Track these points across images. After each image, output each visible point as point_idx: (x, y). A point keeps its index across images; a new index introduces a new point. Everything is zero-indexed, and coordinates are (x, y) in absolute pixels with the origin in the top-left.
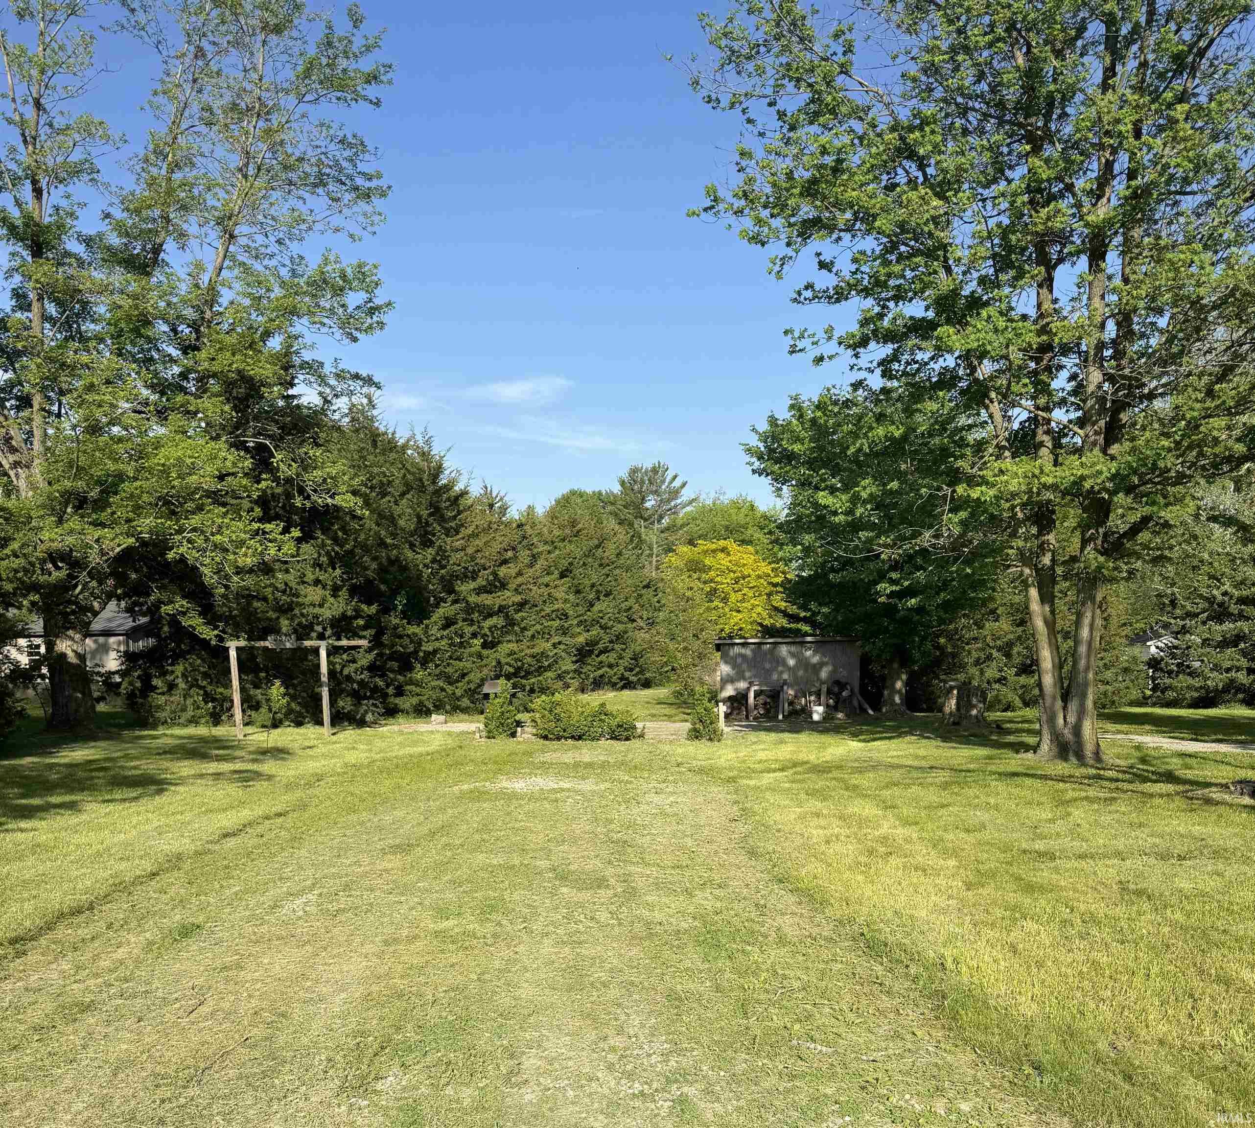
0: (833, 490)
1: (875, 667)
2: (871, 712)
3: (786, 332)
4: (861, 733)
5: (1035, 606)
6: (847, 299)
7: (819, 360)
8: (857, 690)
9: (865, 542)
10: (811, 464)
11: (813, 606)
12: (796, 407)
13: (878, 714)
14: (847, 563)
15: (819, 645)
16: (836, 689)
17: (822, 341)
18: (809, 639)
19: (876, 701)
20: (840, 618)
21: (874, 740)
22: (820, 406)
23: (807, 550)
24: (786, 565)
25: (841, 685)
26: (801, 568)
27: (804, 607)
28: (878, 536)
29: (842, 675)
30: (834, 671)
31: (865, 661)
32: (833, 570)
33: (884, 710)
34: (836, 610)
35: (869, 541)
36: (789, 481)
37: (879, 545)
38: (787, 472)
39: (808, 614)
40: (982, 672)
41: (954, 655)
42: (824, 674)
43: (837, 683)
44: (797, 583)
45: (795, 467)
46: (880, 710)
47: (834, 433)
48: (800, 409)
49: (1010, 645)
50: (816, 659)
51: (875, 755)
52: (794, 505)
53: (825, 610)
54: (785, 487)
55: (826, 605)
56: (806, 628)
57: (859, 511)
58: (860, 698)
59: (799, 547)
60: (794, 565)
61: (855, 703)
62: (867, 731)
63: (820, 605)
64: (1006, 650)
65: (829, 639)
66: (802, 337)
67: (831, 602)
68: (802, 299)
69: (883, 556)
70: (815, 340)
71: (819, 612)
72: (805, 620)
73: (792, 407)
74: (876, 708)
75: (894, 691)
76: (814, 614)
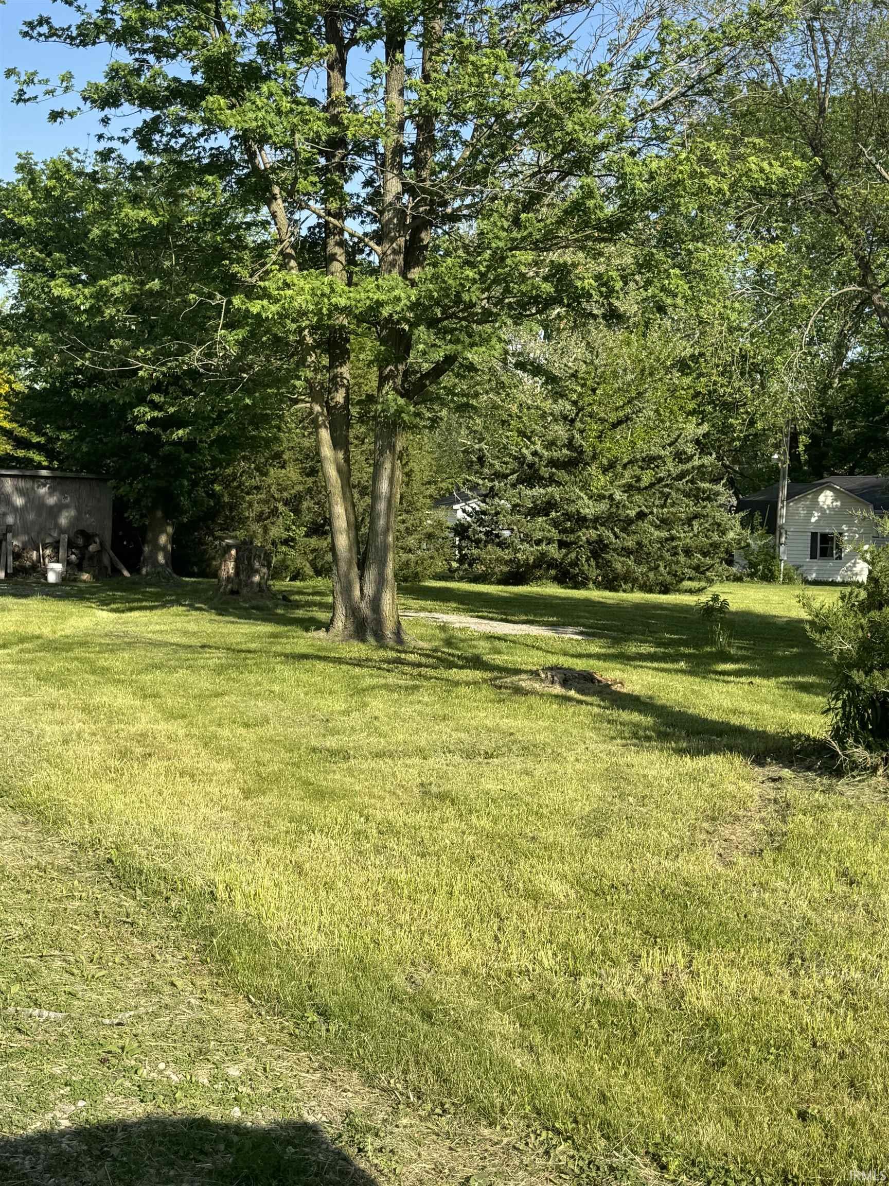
0: (74, 280)
1: (132, 515)
2: (126, 574)
3: (9, 73)
4: (114, 601)
5: (327, 451)
6: (94, 43)
7: (55, 116)
8: (108, 544)
9: (119, 352)
10: (46, 246)
11: (48, 429)
12: (25, 167)
13: (136, 578)
14: (94, 378)
15: (56, 482)
16: (80, 541)
17: (59, 91)
18: (44, 473)
19: (133, 561)
20: (85, 449)
21: (131, 609)
22: (55, 174)
23: (41, 355)
24: (11, 372)
25: (88, 538)
26: (34, 378)
27: (39, 432)
28: (136, 347)
29: (90, 522)
30: (77, 518)
31: (119, 507)
32: (75, 384)
33: (144, 571)
34: (80, 438)
35: (124, 351)
36: (14, 263)
37: (137, 358)
38: (12, 251)
39: (42, 440)
40: (266, 530)
41: (232, 507)
42: (63, 520)
43: (82, 533)
44: (26, 397)
45: (23, 246)
46: (138, 571)
47: (76, 210)
48: (31, 172)
49: (299, 498)
50: (52, 501)
51: (131, 629)
52: (24, 294)
53: (64, 436)
54: (9, 271)
55: (66, 429)
56: (37, 457)
57: (109, 312)
58: (111, 552)
59: (30, 349)
60: (23, 372)
61: (106, 561)
62: (122, 598)
63: (60, 429)
64: (294, 503)
65: (69, 474)
66: (30, 81)
67: (73, 427)
68: (35, 34)
69: (141, 373)
70: (50, 88)
71: (58, 439)
72: (38, 447)
73: (20, 168)
74: (134, 569)
75: (157, 548)
76: (50, 440)
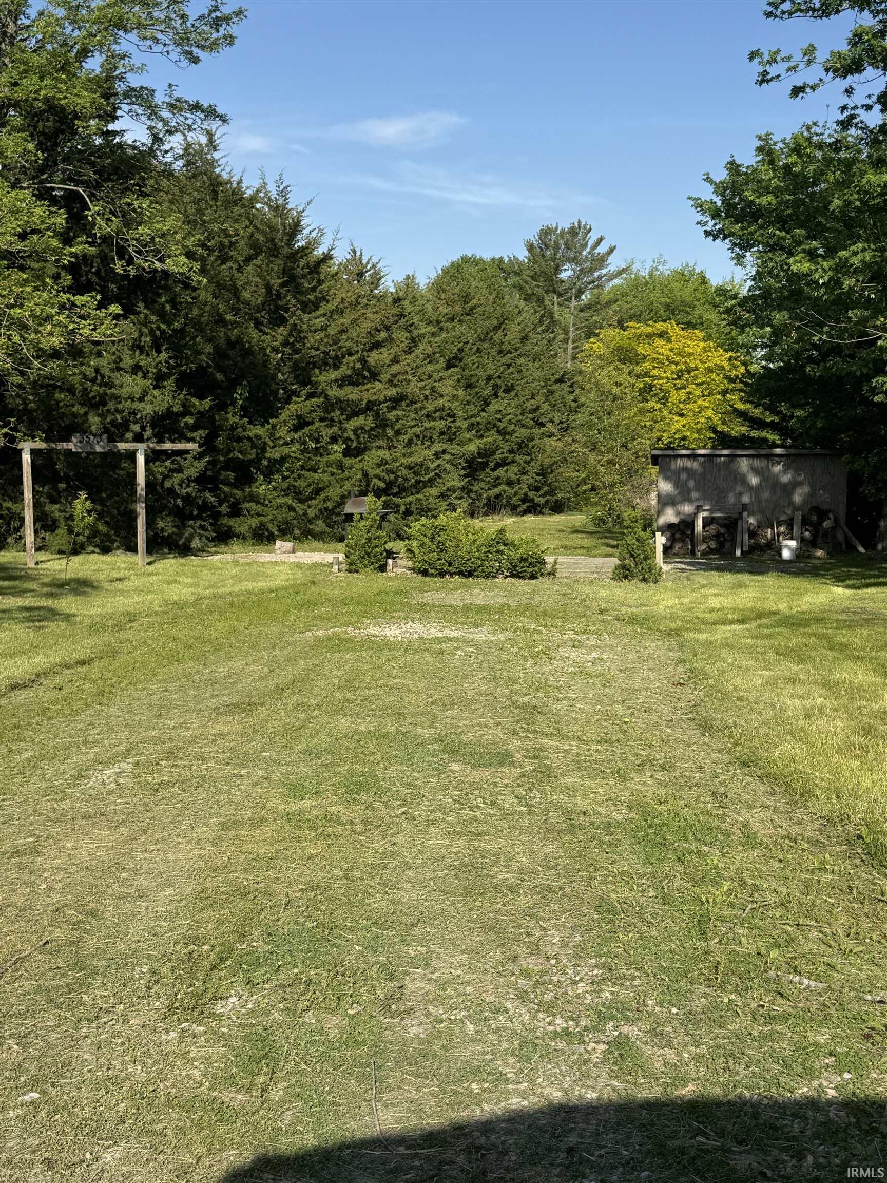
0: (812, 255)
1: (867, 490)
2: (861, 549)
3: (753, 55)
4: (849, 576)
6: (838, 12)
7: (797, 91)
8: (842, 520)
9: (857, 323)
10: (783, 223)
11: (783, 407)
12: (766, 150)
13: (872, 554)
14: (828, 351)
15: (790, 460)
16: (814, 518)
17: (802, 65)
18: (778, 451)
19: (869, 536)
20: (819, 425)
21: (868, 586)
22: (797, 150)
23: (778, 333)
24: (748, 353)
25: (822, 514)
26: (769, 358)
27: (774, 411)
28: (875, 316)
29: (824, 498)
30: (812, 495)
31: (854, 481)
32: (811, 360)
33: (880, 547)
34: (815, 415)
35: (863, 321)
36: (753, 246)
37: (875, 327)
38: (751, 234)
39: (777, 419)
42: (797, 498)
43: (816, 509)
44: (762, 377)
45: (761, 227)
46: (874, 547)
47: (815, 184)
48: (770, 153)
50: (786, 478)
51: (868, 605)
52: (760, 275)
53: (799, 413)
54: (748, 254)
55: (801, 406)
56: (772, 437)
57: (847, 283)
58: (845, 528)
59: (768, 329)
60: (760, 353)
61: (840, 537)
62: (857, 574)
63: (794, 406)
65: (803, 451)
66: (773, 61)
67: (808, 403)
68: (778, 13)
69: (880, 343)
70: (792, 64)
71: (792, 417)
72: (772, 426)
73: (760, 150)
74: (869, 545)
76: (785, 418)
